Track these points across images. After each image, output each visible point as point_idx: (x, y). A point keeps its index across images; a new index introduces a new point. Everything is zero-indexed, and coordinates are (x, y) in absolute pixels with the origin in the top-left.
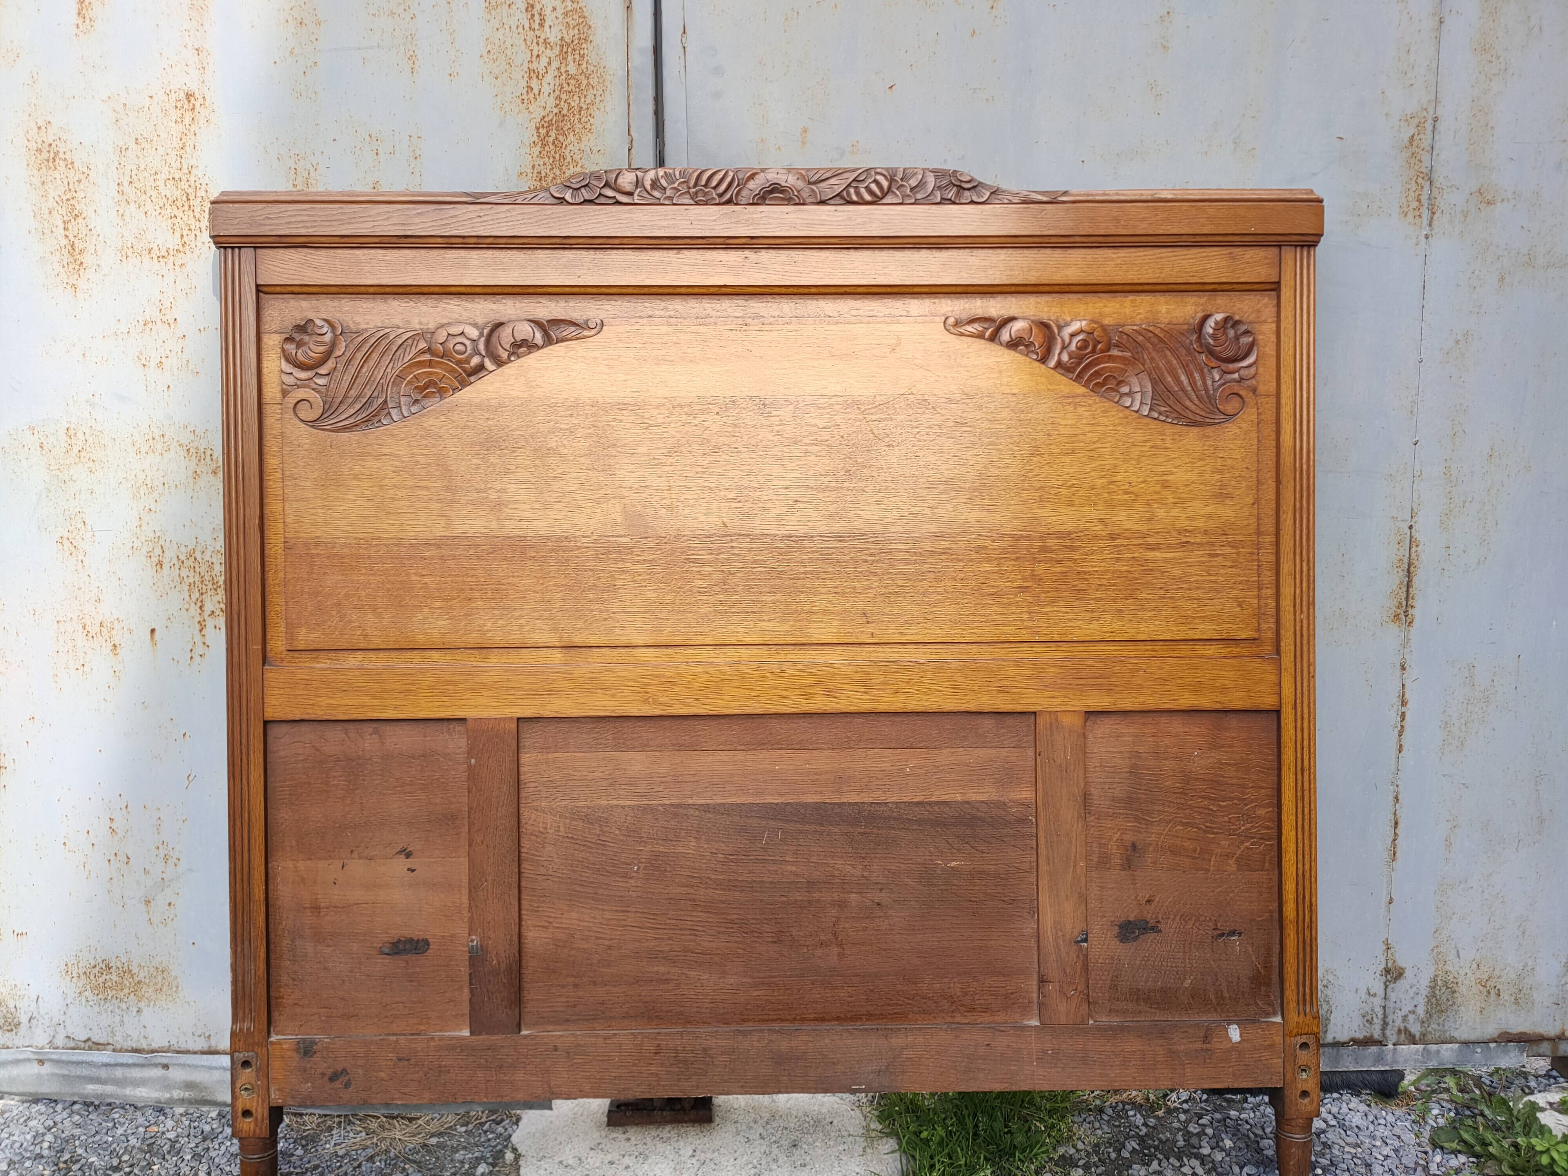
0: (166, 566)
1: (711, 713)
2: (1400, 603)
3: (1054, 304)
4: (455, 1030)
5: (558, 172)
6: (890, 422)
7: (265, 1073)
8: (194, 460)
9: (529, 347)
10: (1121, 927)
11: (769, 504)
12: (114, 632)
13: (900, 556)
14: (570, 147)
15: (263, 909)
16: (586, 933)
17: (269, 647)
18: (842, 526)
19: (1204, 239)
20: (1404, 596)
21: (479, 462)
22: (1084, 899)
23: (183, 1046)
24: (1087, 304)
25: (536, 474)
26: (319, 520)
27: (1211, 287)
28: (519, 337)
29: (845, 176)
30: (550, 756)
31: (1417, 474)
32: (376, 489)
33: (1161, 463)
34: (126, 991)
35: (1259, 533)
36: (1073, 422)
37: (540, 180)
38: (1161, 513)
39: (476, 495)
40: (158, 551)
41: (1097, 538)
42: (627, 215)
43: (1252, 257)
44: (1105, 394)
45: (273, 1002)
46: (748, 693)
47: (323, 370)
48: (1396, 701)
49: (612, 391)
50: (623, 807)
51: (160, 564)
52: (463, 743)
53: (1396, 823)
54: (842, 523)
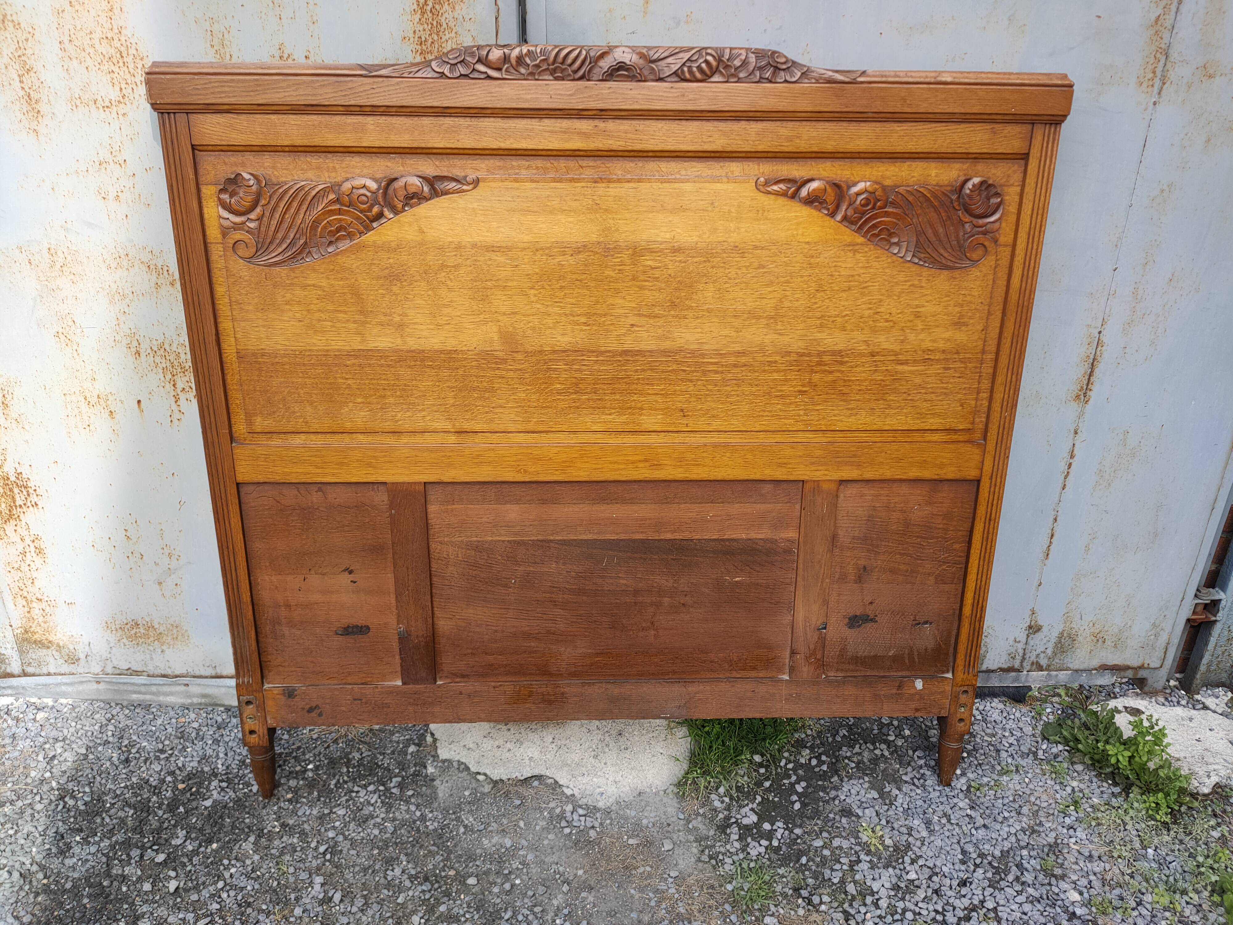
0: (143, 355)
1: (566, 480)
2: (1082, 387)
3: (846, 167)
4: (390, 681)
5: (436, 38)
6: (708, 264)
7: (262, 707)
8: (155, 275)
9: (419, 199)
10: (850, 619)
11: (612, 328)
12: (109, 402)
13: (711, 368)
14: (446, 15)
15: (250, 607)
16: (479, 622)
17: (234, 430)
18: (667, 345)
19: (973, 117)
20: (1085, 382)
21: (384, 292)
22: (826, 603)
23: (197, 673)
24: (872, 168)
25: (429, 302)
26: (262, 336)
27: (974, 156)
28: (412, 190)
29: (681, 55)
30: (449, 507)
31: (1112, 293)
32: (305, 313)
33: (916, 299)
34: (152, 639)
35: (983, 352)
36: (852, 265)
37: (421, 44)
38: (911, 337)
39: (383, 318)
40: (135, 343)
41: (861, 355)
42: (497, 89)
43: (1009, 132)
44: (879, 243)
45: (263, 664)
46: (594, 466)
47: (253, 216)
48: (1066, 455)
49: (487, 236)
50: (503, 541)
51: (138, 353)
52: (385, 498)
53: (1052, 535)
54: (668, 343)
